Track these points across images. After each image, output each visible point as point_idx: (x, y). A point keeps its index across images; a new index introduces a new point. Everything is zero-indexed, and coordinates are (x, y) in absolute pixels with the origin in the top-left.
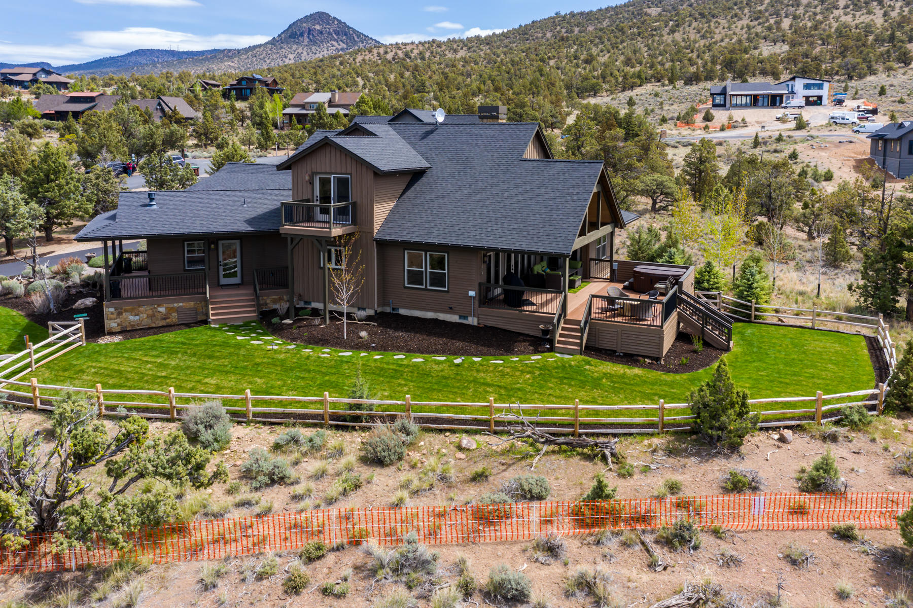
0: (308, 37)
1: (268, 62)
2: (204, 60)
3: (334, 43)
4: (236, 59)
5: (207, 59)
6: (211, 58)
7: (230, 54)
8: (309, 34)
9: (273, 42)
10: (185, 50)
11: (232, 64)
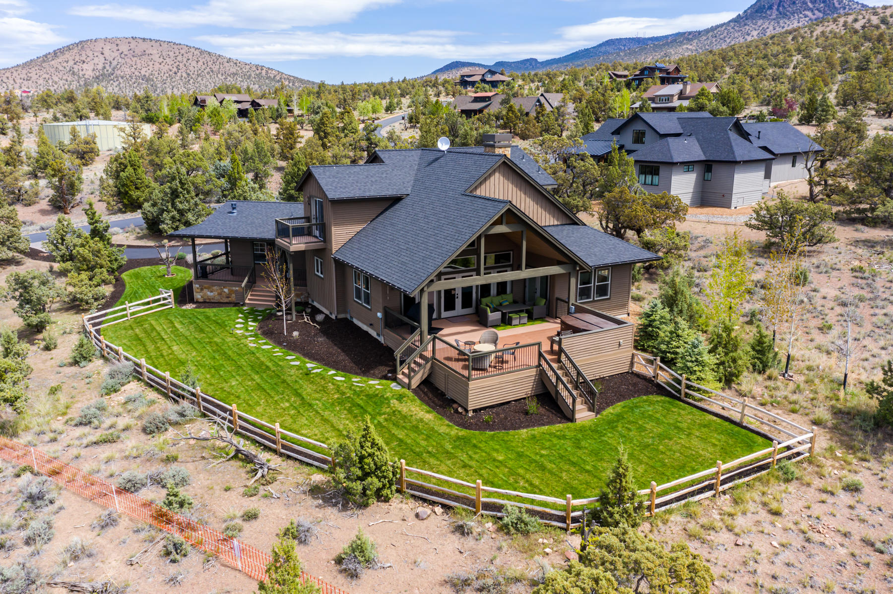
0: (778, 10)
1: (728, 41)
2: (664, 45)
3: (809, 13)
4: (695, 41)
5: (667, 44)
6: (671, 42)
7: (690, 37)
8: (779, 6)
9: (737, 20)
10: (651, 36)
11: (690, 47)
